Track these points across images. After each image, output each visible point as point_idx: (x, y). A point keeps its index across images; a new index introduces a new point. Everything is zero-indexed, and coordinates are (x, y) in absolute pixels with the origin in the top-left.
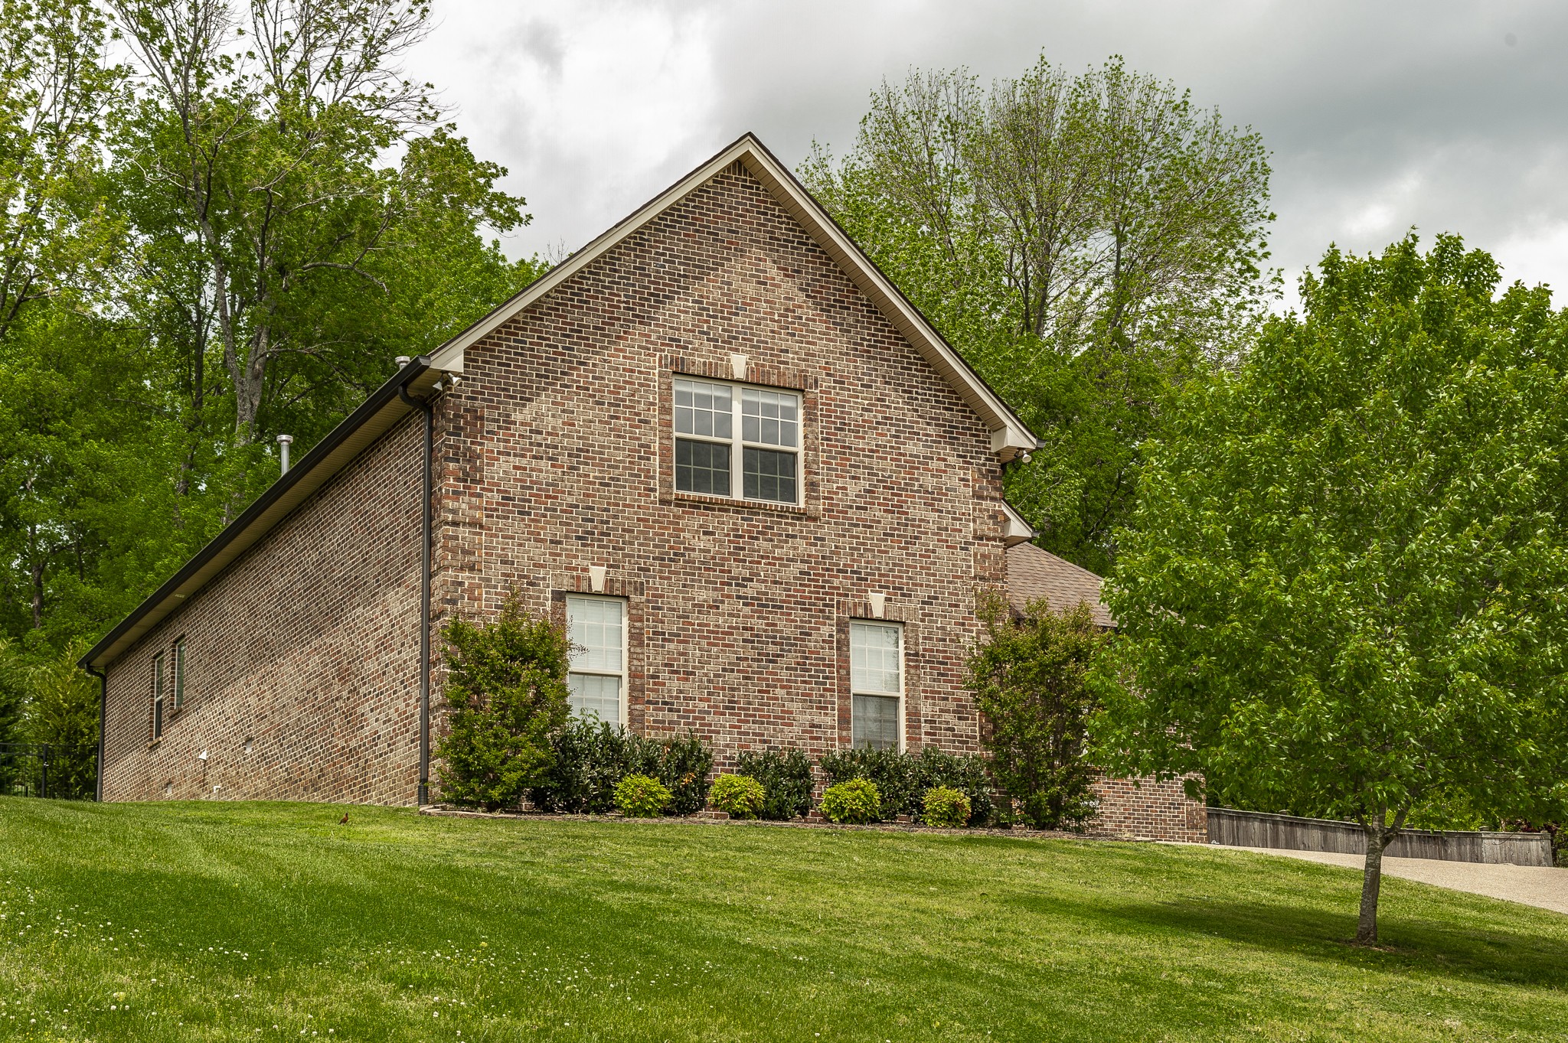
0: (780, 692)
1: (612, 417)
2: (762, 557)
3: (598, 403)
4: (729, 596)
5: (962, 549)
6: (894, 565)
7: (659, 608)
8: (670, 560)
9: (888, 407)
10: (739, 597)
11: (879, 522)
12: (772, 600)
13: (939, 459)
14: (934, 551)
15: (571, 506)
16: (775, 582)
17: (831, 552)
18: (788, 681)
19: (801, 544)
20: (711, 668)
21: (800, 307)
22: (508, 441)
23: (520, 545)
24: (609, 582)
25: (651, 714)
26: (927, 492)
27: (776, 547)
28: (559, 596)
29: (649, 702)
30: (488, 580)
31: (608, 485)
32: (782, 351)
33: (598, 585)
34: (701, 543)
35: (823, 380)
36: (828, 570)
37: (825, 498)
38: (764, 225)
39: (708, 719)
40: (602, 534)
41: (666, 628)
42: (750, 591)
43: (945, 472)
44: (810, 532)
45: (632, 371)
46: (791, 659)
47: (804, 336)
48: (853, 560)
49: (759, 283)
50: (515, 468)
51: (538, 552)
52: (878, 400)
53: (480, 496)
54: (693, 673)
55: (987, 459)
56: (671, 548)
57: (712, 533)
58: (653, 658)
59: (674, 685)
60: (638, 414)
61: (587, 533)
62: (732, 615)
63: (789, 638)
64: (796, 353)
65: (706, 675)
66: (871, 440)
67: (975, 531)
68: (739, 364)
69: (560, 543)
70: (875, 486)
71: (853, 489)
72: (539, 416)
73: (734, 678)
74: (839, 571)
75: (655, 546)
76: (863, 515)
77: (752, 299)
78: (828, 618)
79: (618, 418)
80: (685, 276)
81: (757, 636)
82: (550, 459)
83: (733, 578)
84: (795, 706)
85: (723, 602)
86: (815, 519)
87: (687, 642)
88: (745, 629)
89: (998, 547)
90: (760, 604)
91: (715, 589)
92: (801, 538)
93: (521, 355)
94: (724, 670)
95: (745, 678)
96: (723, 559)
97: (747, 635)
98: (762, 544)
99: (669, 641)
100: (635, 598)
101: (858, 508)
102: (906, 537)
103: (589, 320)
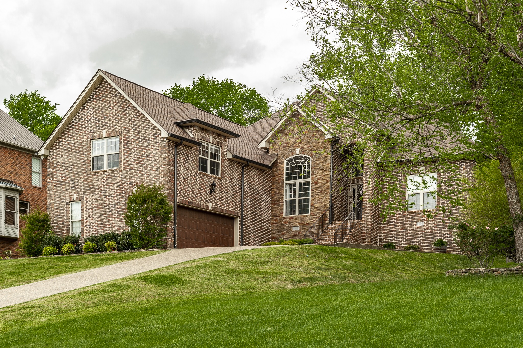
0: (112, 219)
1: (78, 155)
2: (109, 184)
3: (75, 153)
4: (102, 196)
5: (157, 170)
6: (140, 179)
7: (87, 202)
8: (90, 189)
9: (139, 134)
10: (104, 196)
11: (136, 167)
12: (111, 195)
13: (151, 145)
14: (149, 173)
15: (70, 180)
16: (112, 190)
17: (125, 179)
18: (114, 216)
19: (118, 178)
20: (97, 216)
21: (119, 112)
22: (58, 168)
23: (61, 192)
24: (77, 197)
25: (85, 229)
26: (148, 156)
27: (112, 180)
28: (68, 203)
29: (85, 226)
30: (55, 202)
31: (77, 173)
32: (114, 126)
33: (75, 199)
34: (96, 183)
35: (124, 131)
36: (124, 184)
37: (123, 164)
38: (110, 92)
39: (97, 228)
40: (76, 186)
41: (89, 207)
42: (106, 194)
43: (153, 149)
44: (120, 174)
45: (82, 142)
46: (115, 210)
47: (119, 120)
48: (130, 180)
49: (109, 109)
50: (60, 174)
51: (64, 193)
52: (137, 132)
53: (53, 182)
54: (94, 217)
55: (164, 142)
56: (90, 186)
57: (98, 180)
58: (86, 214)
59: (90, 221)
60: (83, 153)
61: (73, 186)
62: (102, 201)
63: (114, 204)
64: (118, 125)
65: (97, 217)
66: (135, 144)
67: (160, 164)
68: (104, 133)
69: (68, 190)
70: (135, 158)
71: (130, 159)
72: (64, 160)
73: (102, 217)
74: (126, 184)
75: (87, 186)
76: (132, 166)
77: (108, 114)
78: (124, 197)
79: (79, 155)
80: (94, 113)
81: (108, 205)
82: (66, 170)
83: (102, 191)
84: (115, 222)
85: (100, 198)
86: (121, 171)
87: (93, 210)
88: (105, 204)
89: (166, 167)
90: (108, 196)
91: (99, 195)
92: (118, 176)
93: (61, 145)
94: (100, 215)
95: (105, 216)
96: (100, 186)
97: (105, 205)
98: (109, 180)
99: (89, 210)
100: (82, 200)
101: (131, 165)
102: (142, 170)
103: (74, 132)
